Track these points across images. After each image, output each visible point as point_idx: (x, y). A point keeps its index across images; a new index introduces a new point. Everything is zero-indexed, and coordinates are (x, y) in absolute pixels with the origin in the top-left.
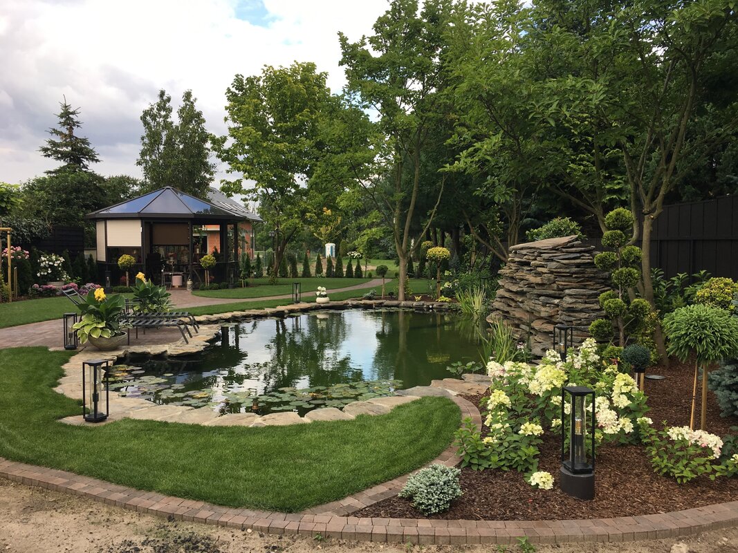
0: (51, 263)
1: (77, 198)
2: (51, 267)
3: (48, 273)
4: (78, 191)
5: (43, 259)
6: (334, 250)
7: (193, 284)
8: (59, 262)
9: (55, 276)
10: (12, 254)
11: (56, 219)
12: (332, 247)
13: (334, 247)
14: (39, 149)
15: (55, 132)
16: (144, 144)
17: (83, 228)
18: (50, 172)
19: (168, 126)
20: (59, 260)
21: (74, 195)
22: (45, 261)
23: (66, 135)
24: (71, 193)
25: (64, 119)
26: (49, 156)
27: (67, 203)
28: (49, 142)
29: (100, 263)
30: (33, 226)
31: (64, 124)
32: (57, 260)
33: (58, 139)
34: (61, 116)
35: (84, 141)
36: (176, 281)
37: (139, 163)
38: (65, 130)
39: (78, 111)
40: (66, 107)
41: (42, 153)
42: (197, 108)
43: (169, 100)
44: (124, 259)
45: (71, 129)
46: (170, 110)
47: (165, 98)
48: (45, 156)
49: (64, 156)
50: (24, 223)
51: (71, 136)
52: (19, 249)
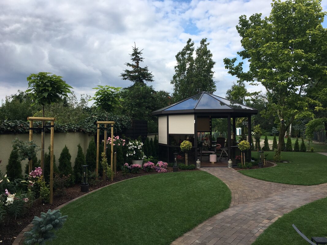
0: (136, 147)
1: (145, 102)
2: (136, 149)
3: (133, 154)
4: (144, 97)
5: (130, 143)
8: (140, 146)
9: (137, 157)
10: (114, 142)
11: (134, 116)
12: (240, 130)
14: (121, 75)
15: (128, 64)
16: (176, 71)
17: (147, 121)
18: (126, 88)
21: (143, 100)
22: (131, 145)
23: (135, 66)
24: (141, 99)
25: (134, 56)
26: (125, 79)
27: (139, 105)
28: (126, 71)
29: (163, 145)
30: (123, 120)
31: (134, 60)
32: (139, 144)
33: (131, 69)
35: (145, 69)
36: (213, 158)
37: (172, 83)
38: (134, 63)
40: (136, 49)
41: (122, 77)
44: (185, 144)
45: (138, 63)
49: (132, 78)
50: (118, 118)
51: (138, 66)
52: (118, 138)
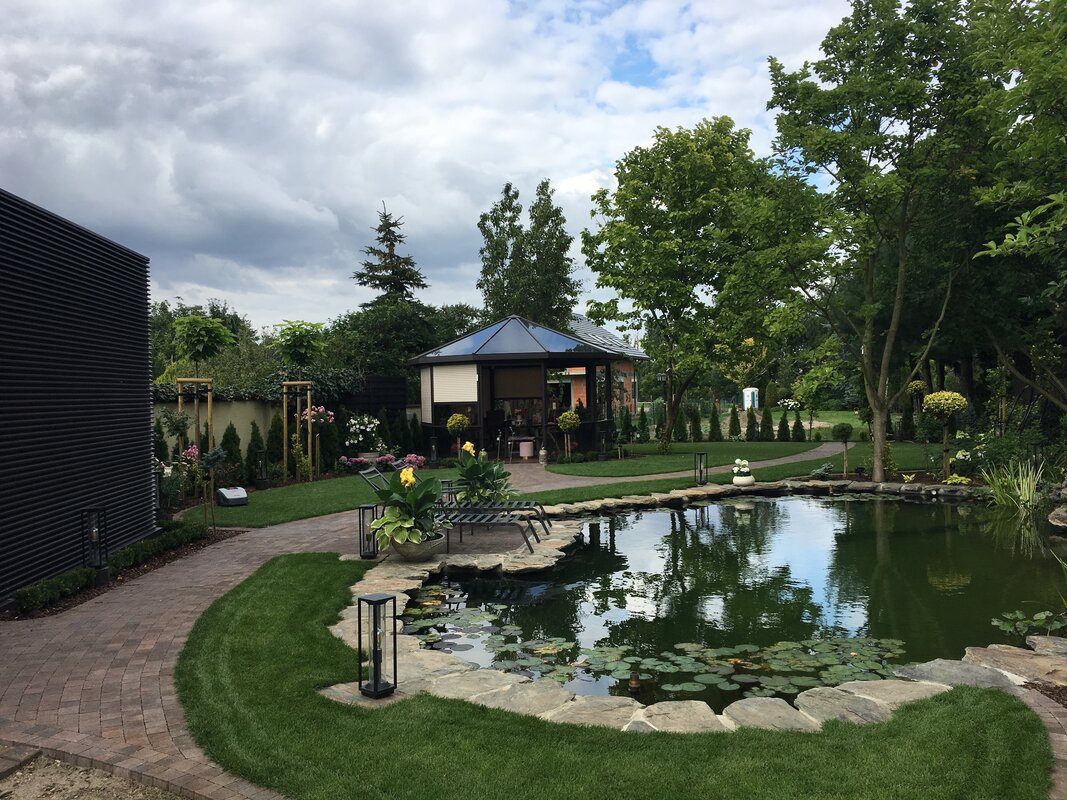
0: (362, 427)
1: (398, 338)
2: (363, 432)
3: (359, 441)
4: (398, 327)
5: (353, 421)
6: (756, 398)
7: (546, 455)
8: (372, 426)
9: (368, 445)
10: (313, 417)
11: (371, 367)
12: (753, 394)
13: (756, 393)
14: (353, 275)
15: (373, 251)
16: (484, 259)
17: (404, 378)
18: (366, 305)
19: (515, 231)
20: (373, 423)
21: (394, 333)
22: (355, 424)
23: (385, 255)
24: (390, 331)
25: (383, 233)
26: (365, 283)
27: (385, 345)
28: (366, 265)
29: (425, 425)
30: (340, 378)
31: (382, 240)
32: (370, 423)
33: (376, 261)
34: (380, 230)
35: (408, 261)
36: (525, 449)
37: (480, 286)
38: (384, 248)
39: (401, 221)
40: (385, 217)
41: (356, 281)
42: (555, 203)
43: (516, 195)
44: (455, 420)
45: (391, 246)
46: (518, 210)
47: (511, 193)
48: (361, 284)
49: (383, 282)
50: (330, 375)
51: (391, 255)
52: (322, 409)
